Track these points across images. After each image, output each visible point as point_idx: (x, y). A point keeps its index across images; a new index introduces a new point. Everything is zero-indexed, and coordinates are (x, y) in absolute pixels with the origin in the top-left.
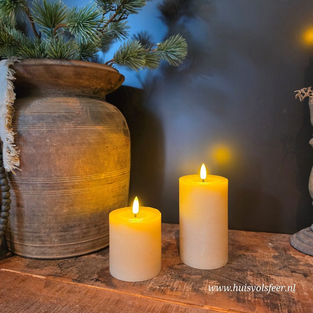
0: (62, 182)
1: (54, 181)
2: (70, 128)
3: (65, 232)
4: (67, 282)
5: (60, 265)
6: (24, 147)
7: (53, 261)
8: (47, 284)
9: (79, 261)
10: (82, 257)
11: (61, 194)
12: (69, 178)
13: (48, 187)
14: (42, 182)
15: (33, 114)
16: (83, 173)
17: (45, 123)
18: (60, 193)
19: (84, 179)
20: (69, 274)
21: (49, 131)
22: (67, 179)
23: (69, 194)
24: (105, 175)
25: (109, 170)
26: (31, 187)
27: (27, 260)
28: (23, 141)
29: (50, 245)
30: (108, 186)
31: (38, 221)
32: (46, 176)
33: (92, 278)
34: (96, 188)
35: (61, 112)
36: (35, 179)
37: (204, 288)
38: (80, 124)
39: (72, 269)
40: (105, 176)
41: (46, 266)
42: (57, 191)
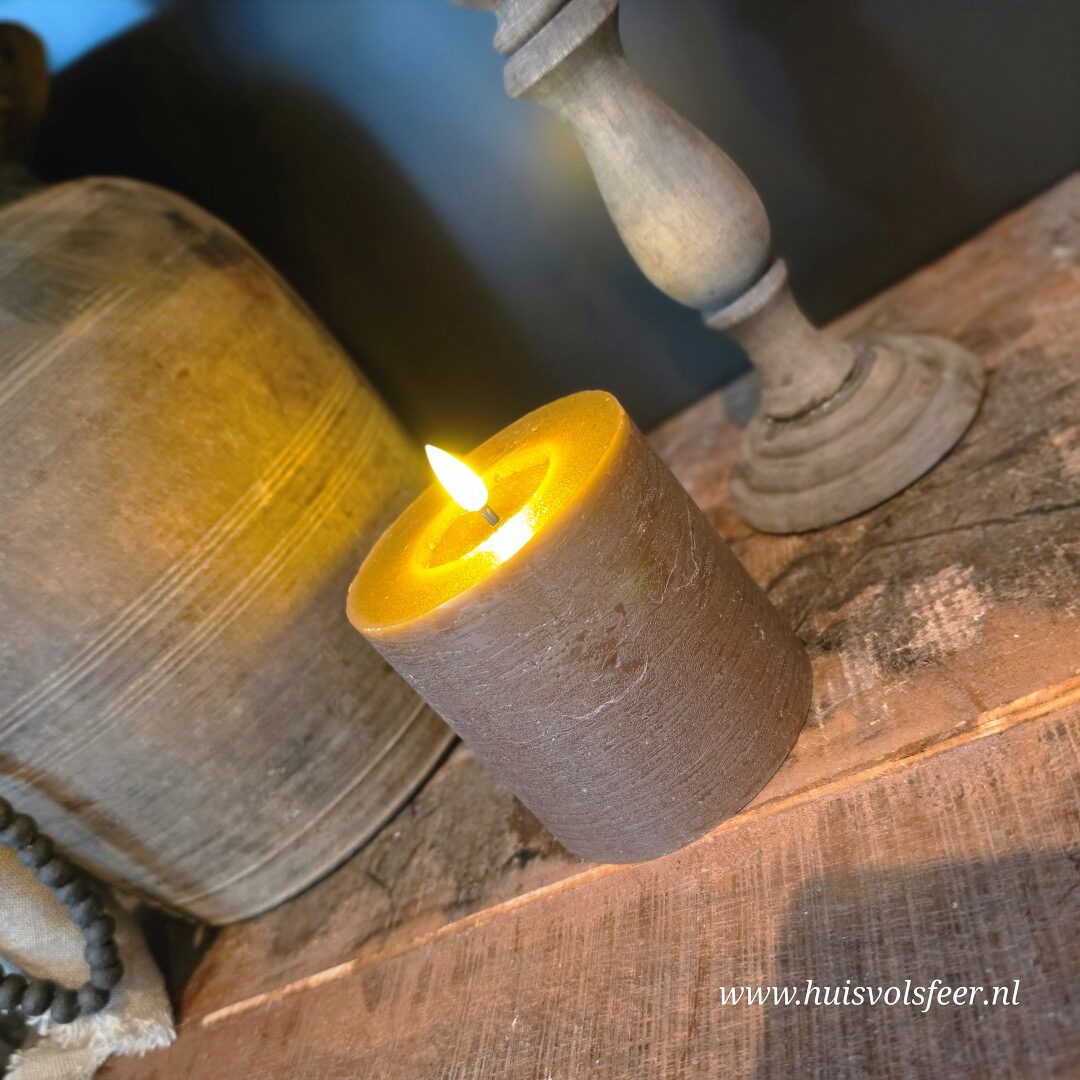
0: (133, 631)
1: (101, 652)
4: (431, 934)
5: (373, 870)
7: (344, 871)
8: (373, 988)
9: (428, 810)
10: (427, 788)
11: (168, 672)
12: (146, 601)
14: (68, 686)
16: (180, 543)
18: (164, 671)
19: (203, 559)
20: (419, 895)
22: (140, 612)
23: (198, 652)
24: (269, 483)
25: (266, 453)
26: (48, 729)
27: (263, 924)
29: (292, 839)
30: (316, 508)
31: (179, 805)
32: (58, 660)
33: (504, 860)
34: (276, 554)
36: (36, 694)
37: (925, 633)
39: (420, 863)
40: (272, 487)
41: (333, 909)
42: (148, 675)
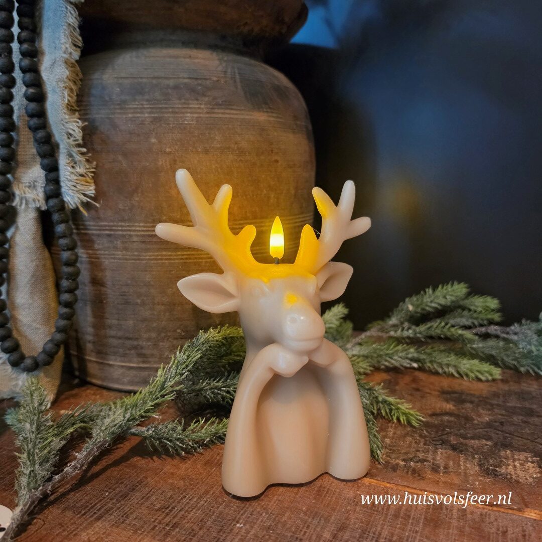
2: (199, 113)
6: (104, 155)
11: (182, 259)
14: (143, 233)
15: (120, 81)
17: (147, 100)
18: (180, 257)
21: (155, 118)
23: (198, 260)
26: (119, 243)
27: (112, 393)
28: (100, 141)
31: (134, 315)
32: (150, 220)
35: (181, 78)
36: (128, 226)
37: (507, 469)
38: (220, 105)
42: (174, 253)
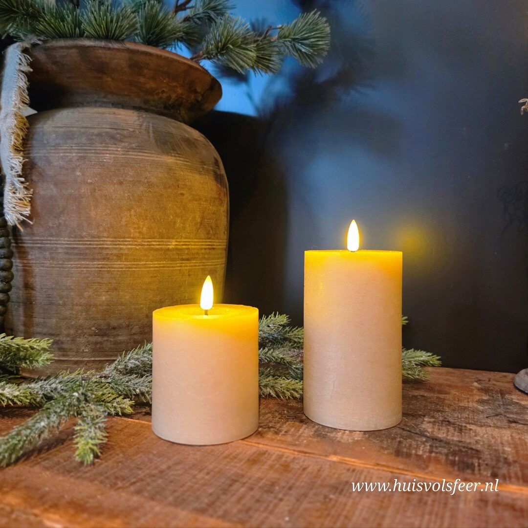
0: (100, 246)
1: (86, 244)
2: (117, 154)
3: (103, 336)
6: (39, 184)
11: (97, 268)
12: (112, 241)
13: (77, 254)
14: (67, 246)
15: (57, 129)
16: (137, 235)
17: (76, 144)
18: (96, 266)
19: (139, 245)
21: (81, 157)
22: (108, 243)
23: (111, 269)
24: (177, 243)
25: (184, 236)
26: (47, 254)
28: (37, 174)
29: (76, 359)
30: (181, 263)
31: (57, 314)
32: (72, 236)
34: (159, 264)
35: (104, 127)
36: (55, 240)
38: (134, 149)
40: (177, 245)
42: (91, 263)
